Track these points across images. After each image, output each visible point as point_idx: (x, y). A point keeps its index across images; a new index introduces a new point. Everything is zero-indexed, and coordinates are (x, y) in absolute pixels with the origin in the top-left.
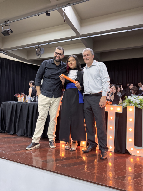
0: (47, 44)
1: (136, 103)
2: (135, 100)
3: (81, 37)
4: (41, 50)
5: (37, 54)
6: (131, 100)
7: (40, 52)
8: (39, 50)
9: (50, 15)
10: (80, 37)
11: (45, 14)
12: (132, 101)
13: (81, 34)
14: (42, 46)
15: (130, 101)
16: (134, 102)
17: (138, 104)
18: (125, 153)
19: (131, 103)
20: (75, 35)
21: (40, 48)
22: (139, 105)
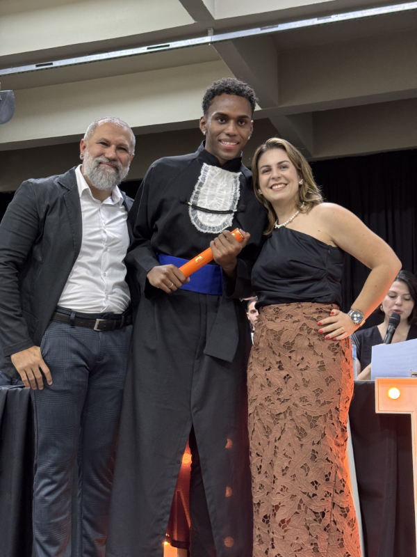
0: (33, 67)
3: (216, 32)
10: (210, 31)
20: (185, 19)
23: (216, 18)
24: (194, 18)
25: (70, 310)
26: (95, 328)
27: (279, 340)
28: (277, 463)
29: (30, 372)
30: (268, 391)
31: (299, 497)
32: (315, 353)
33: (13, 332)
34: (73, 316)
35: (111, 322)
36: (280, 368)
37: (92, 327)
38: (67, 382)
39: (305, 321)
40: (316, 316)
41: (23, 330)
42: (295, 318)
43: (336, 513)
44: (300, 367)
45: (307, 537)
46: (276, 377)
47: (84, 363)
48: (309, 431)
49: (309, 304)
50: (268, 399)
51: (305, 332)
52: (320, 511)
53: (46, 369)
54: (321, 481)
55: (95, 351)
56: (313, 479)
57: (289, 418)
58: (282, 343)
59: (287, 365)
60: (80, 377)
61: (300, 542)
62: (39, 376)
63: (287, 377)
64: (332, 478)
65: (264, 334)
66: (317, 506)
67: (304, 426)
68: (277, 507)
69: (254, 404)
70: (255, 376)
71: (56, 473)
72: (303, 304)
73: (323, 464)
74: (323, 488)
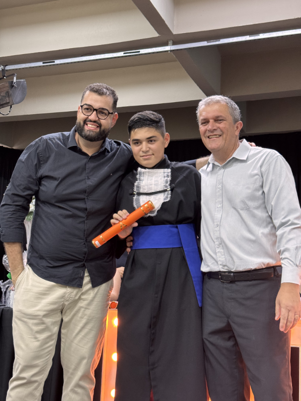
13: (176, 30)
21: (9, 79)
23: (175, 32)
24: (158, 33)
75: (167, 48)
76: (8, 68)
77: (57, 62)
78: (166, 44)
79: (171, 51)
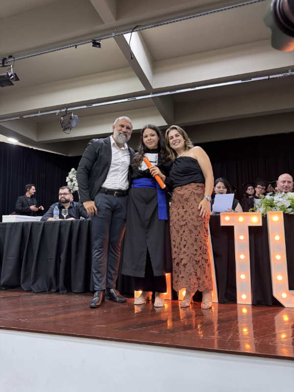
0: (85, 107)
1: (283, 206)
2: (281, 200)
3: (153, 94)
4: (71, 118)
5: (63, 126)
6: (274, 202)
7: (69, 123)
8: (69, 118)
9: (100, 47)
10: (151, 93)
11: (91, 44)
12: (276, 203)
13: (154, 87)
14: (75, 112)
15: (272, 204)
16: (279, 205)
17: (287, 207)
18: (271, 304)
19: (274, 206)
20: (142, 88)
21: (70, 115)
22: (291, 209)
23: (154, 88)
24: (145, 88)
25: (105, 188)
26: (115, 195)
27: (183, 197)
28: (182, 243)
29: (90, 209)
30: (178, 217)
31: (190, 255)
32: (197, 202)
33: (84, 194)
34: (106, 190)
35: (121, 193)
36: (183, 208)
37: (113, 195)
38: (104, 215)
39: (192, 190)
40: (196, 188)
41: (88, 194)
42: (189, 189)
43: (203, 261)
44: (191, 207)
45: (193, 270)
46: (182, 211)
47: (110, 207)
48: (194, 231)
49: (194, 184)
50: (178, 220)
51: (193, 194)
52: (198, 260)
53: (96, 209)
54: (198, 249)
55: (114, 204)
56: (195, 249)
57: (186, 226)
58: (184, 199)
59: (186, 207)
60: (109, 213)
61: (191, 271)
62: (93, 211)
63: (186, 211)
64: (202, 248)
65: (177, 196)
66: (197, 258)
67: (192, 230)
68: (182, 259)
69: (173, 222)
70: (173, 212)
71: (100, 248)
72: (192, 184)
73: (199, 243)
74: (199, 252)
75: (150, 96)
76: (69, 109)
77: (94, 105)
78: (149, 94)
79: (152, 97)
